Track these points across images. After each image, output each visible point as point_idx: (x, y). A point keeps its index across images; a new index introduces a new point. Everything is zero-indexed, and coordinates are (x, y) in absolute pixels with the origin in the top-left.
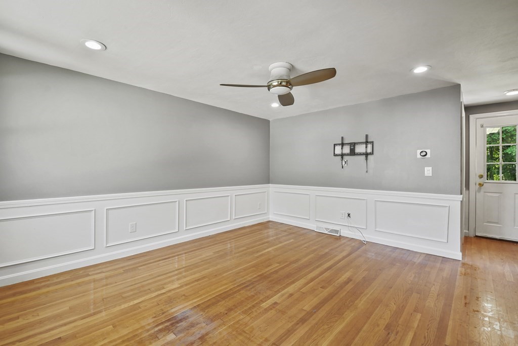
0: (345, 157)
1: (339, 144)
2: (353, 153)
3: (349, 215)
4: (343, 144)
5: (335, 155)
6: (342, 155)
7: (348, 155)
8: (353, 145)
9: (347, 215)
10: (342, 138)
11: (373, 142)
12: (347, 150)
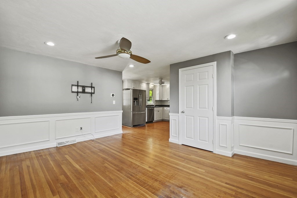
0: (79, 94)
1: (75, 85)
2: (84, 92)
3: (81, 128)
4: (78, 86)
5: (73, 92)
6: (78, 92)
7: (81, 92)
8: (84, 87)
9: (80, 129)
10: (78, 82)
11: (94, 87)
12: (80, 89)
